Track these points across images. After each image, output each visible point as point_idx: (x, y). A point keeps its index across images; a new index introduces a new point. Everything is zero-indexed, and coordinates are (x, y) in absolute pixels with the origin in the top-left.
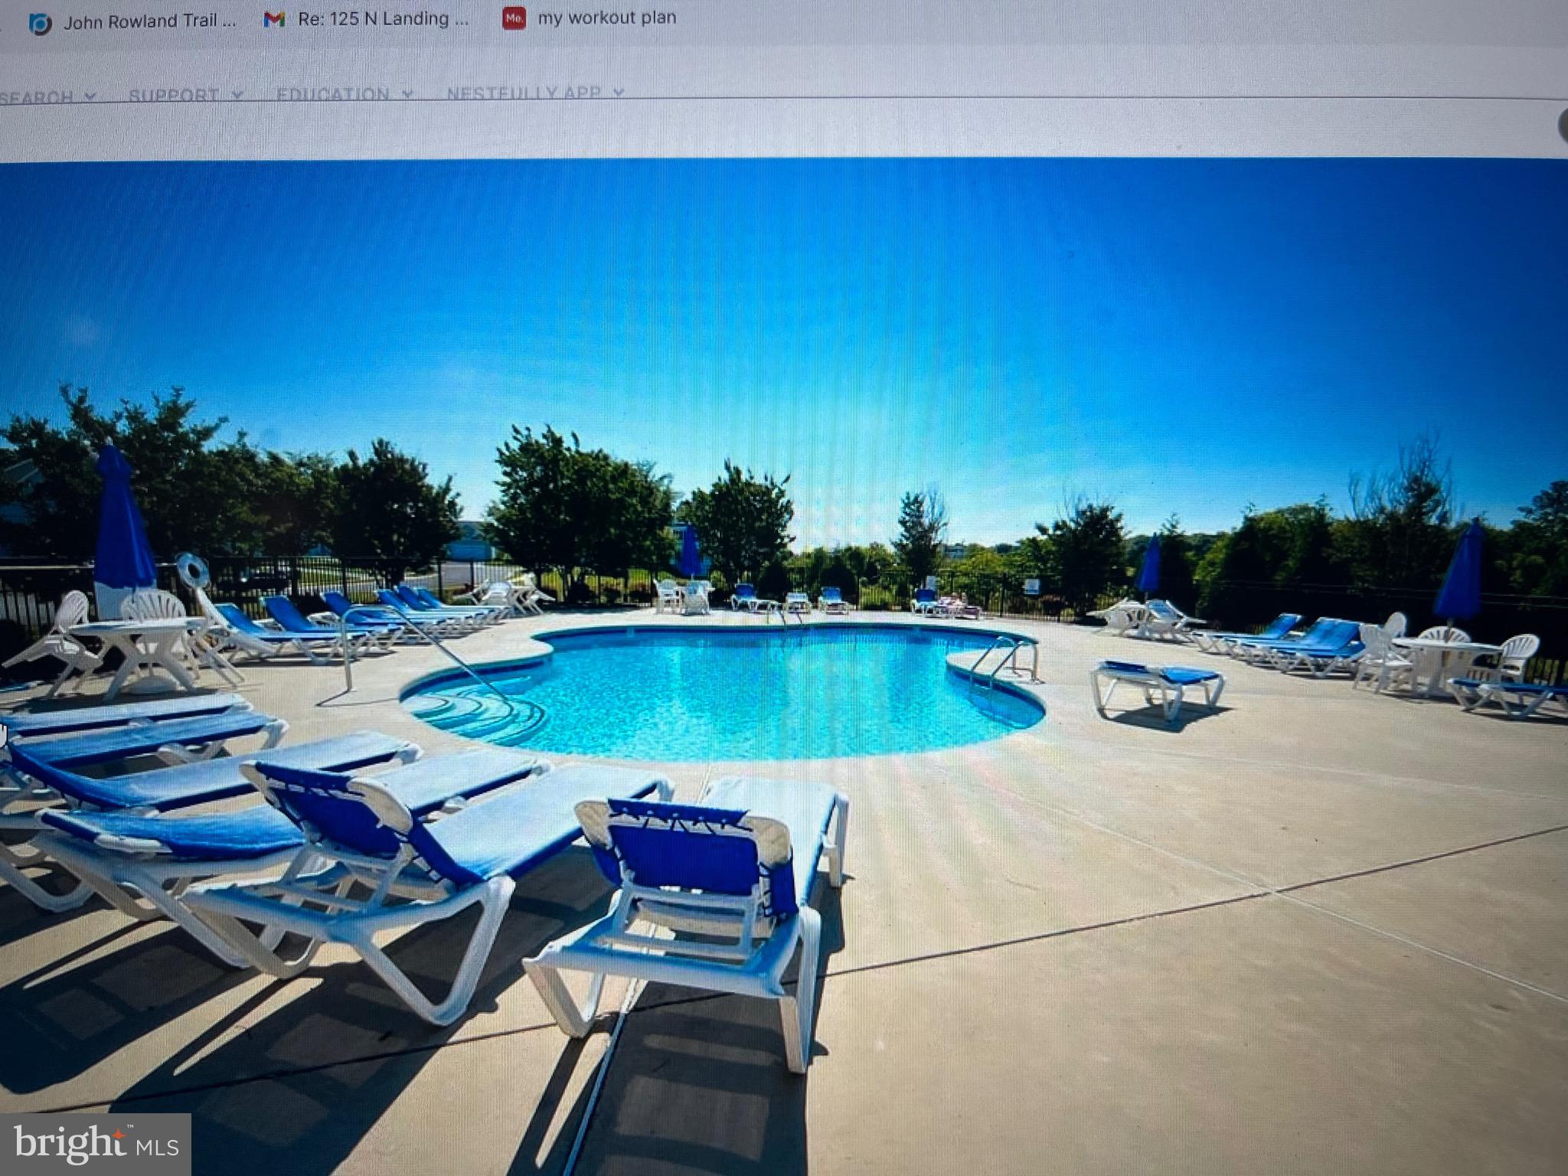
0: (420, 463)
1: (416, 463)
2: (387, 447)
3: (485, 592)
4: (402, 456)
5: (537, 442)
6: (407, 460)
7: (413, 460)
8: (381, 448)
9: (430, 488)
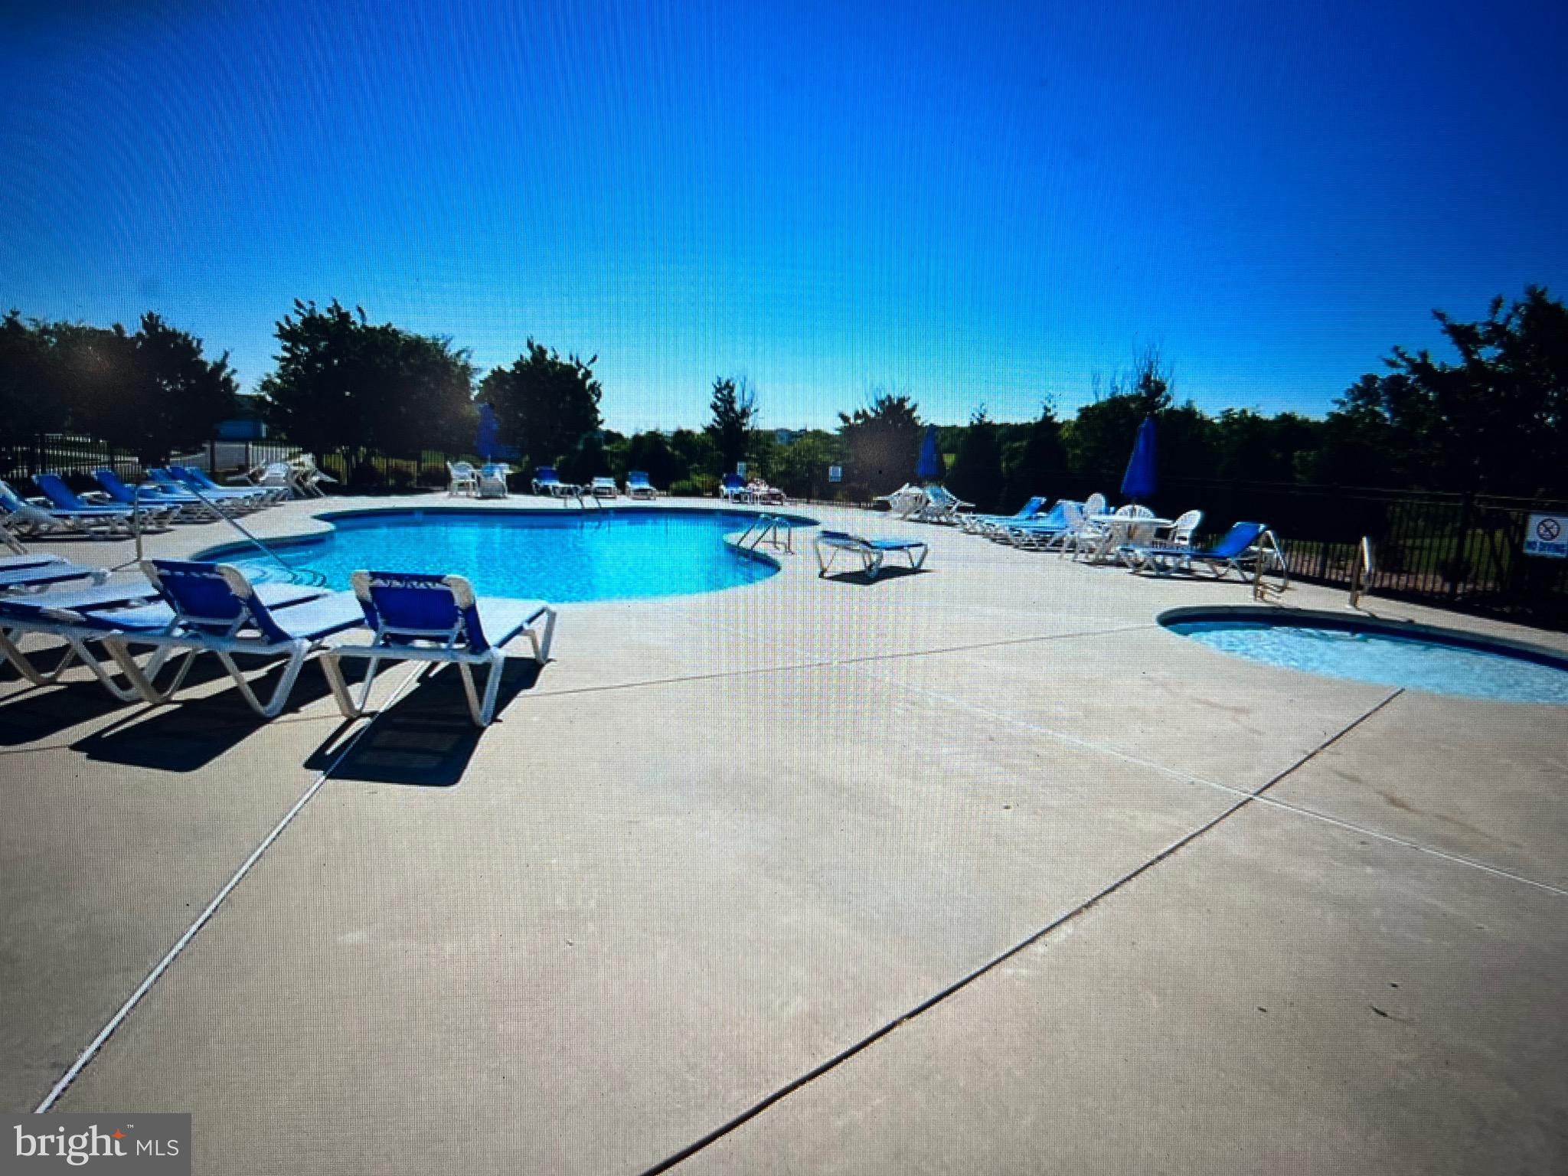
0: (194, 338)
1: (190, 338)
2: (157, 321)
3: (261, 472)
4: (174, 330)
5: (321, 316)
6: (180, 334)
7: (187, 335)
8: (151, 323)
9: (204, 364)
